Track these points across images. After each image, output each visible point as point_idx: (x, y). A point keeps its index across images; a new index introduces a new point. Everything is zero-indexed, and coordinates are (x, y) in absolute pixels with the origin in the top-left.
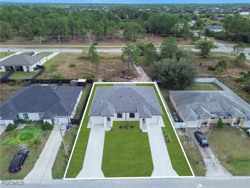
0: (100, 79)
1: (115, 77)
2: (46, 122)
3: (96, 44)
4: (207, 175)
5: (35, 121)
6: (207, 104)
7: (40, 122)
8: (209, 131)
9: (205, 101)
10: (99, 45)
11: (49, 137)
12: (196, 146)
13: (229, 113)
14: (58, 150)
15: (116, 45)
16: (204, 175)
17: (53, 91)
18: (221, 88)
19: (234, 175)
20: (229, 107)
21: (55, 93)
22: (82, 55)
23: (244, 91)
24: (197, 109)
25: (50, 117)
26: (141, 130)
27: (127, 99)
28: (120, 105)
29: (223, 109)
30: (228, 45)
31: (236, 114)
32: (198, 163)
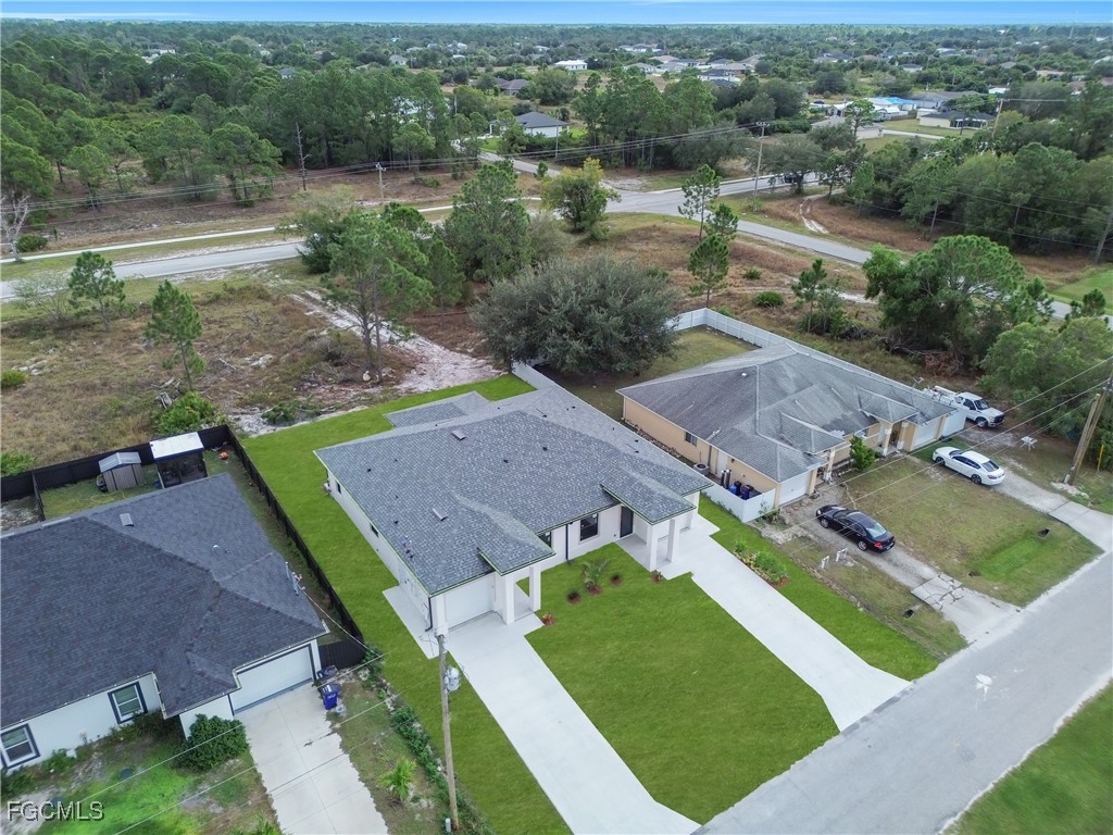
0: (243, 417)
1: (310, 388)
2: (201, 718)
3: (39, 245)
4: (969, 639)
5: (85, 752)
6: (794, 401)
7: (128, 739)
8: (845, 493)
9: (784, 394)
10: (59, 249)
11: (265, 790)
12: (856, 558)
13: (868, 414)
14: (386, 828)
15: (156, 235)
16: (962, 644)
17: (133, 540)
18: (741, 339)
19: (1022, 603)
20: (855, 394)
21: (151, 547)
22: (19, 312)
23: (812, 332)
24: (779, 427)
25: (224, 684)
26: (657, 577)
27: (539, 466)
28: (528, 497)
29: (847, 407)
30: (621, 182)
31: (890, 409)
32: (910, 613)
